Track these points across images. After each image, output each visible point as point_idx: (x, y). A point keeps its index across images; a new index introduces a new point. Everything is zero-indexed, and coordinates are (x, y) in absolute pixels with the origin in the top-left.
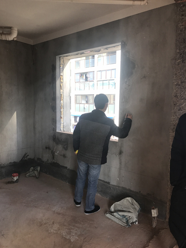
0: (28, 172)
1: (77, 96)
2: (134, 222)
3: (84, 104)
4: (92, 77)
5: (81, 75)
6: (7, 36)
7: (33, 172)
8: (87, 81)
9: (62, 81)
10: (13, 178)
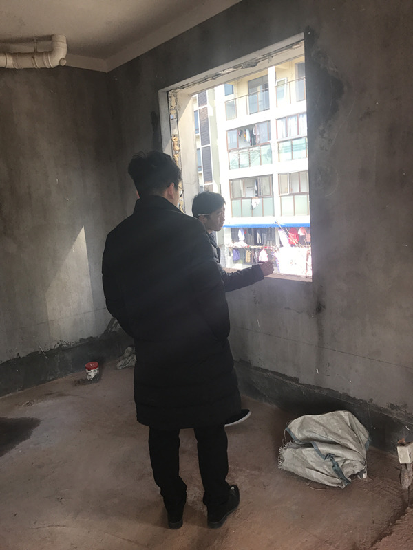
0: (121, 358)
1: (235, 182)
2: (357, 474)
3: (251, 198)
4: (265, 135)
5: (241, 132)
6: (45, 58)
7: (130, 358)
8: (255, 144)
9: (177, 148)
10: (87, 373)
